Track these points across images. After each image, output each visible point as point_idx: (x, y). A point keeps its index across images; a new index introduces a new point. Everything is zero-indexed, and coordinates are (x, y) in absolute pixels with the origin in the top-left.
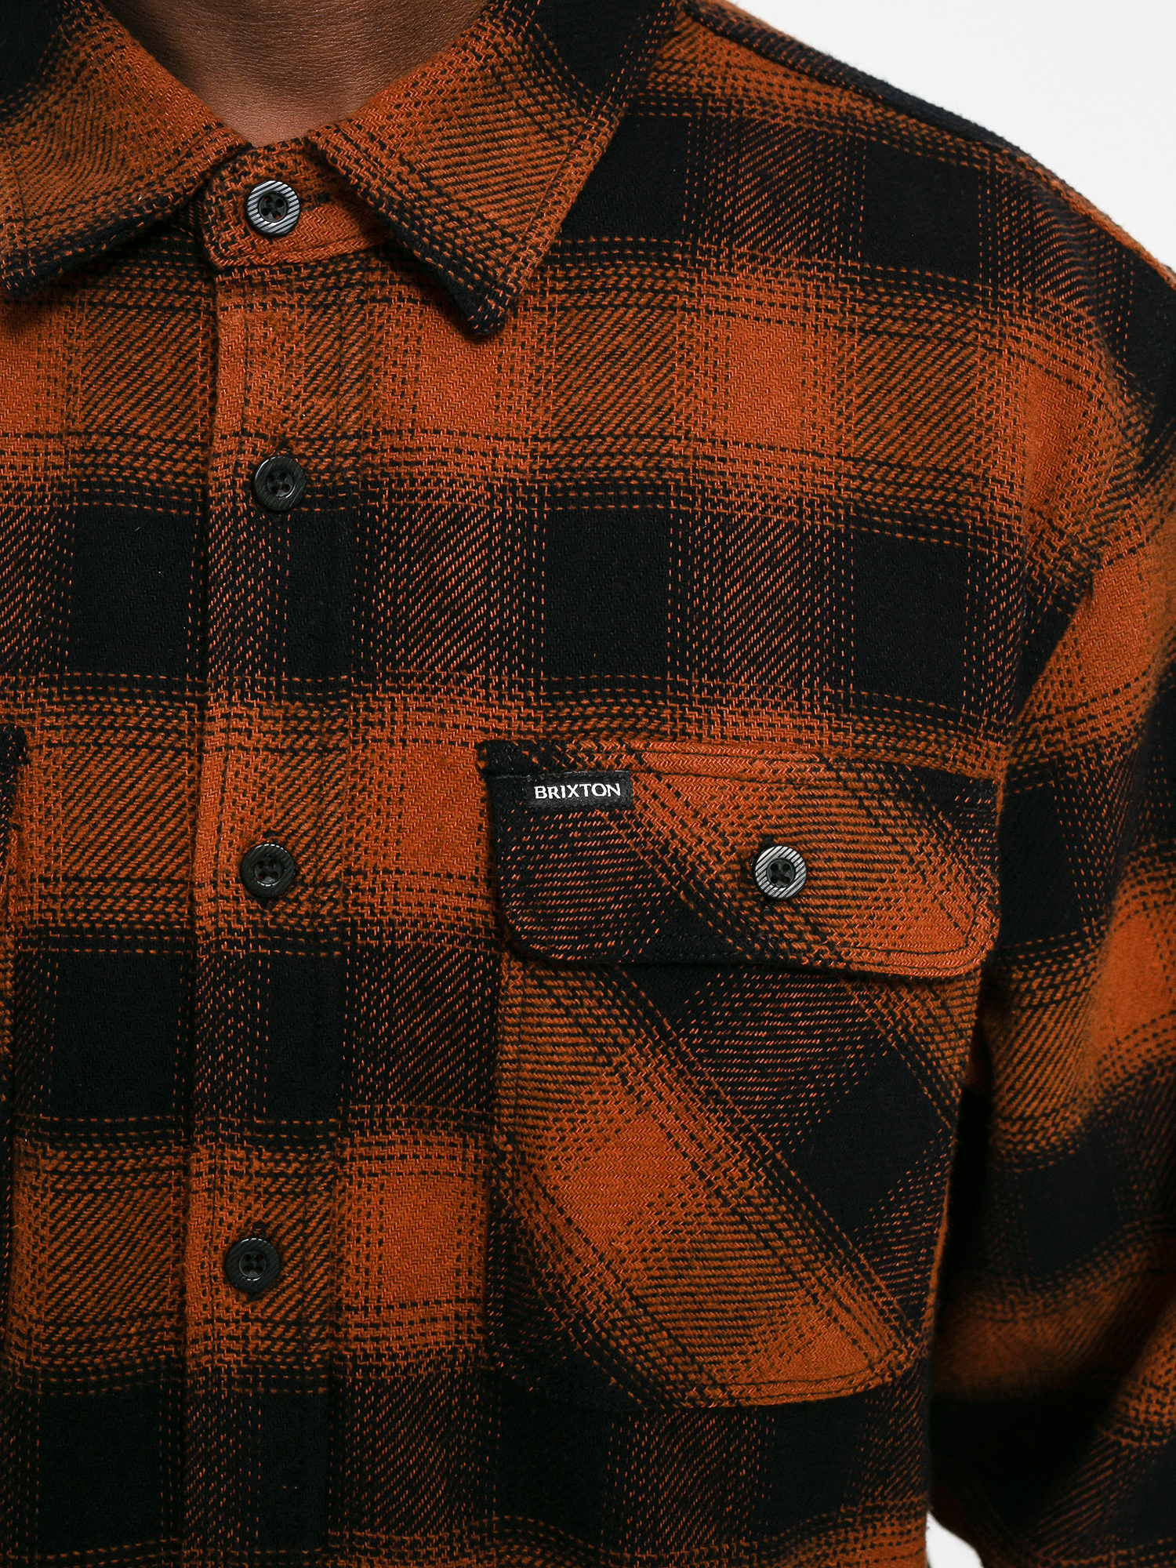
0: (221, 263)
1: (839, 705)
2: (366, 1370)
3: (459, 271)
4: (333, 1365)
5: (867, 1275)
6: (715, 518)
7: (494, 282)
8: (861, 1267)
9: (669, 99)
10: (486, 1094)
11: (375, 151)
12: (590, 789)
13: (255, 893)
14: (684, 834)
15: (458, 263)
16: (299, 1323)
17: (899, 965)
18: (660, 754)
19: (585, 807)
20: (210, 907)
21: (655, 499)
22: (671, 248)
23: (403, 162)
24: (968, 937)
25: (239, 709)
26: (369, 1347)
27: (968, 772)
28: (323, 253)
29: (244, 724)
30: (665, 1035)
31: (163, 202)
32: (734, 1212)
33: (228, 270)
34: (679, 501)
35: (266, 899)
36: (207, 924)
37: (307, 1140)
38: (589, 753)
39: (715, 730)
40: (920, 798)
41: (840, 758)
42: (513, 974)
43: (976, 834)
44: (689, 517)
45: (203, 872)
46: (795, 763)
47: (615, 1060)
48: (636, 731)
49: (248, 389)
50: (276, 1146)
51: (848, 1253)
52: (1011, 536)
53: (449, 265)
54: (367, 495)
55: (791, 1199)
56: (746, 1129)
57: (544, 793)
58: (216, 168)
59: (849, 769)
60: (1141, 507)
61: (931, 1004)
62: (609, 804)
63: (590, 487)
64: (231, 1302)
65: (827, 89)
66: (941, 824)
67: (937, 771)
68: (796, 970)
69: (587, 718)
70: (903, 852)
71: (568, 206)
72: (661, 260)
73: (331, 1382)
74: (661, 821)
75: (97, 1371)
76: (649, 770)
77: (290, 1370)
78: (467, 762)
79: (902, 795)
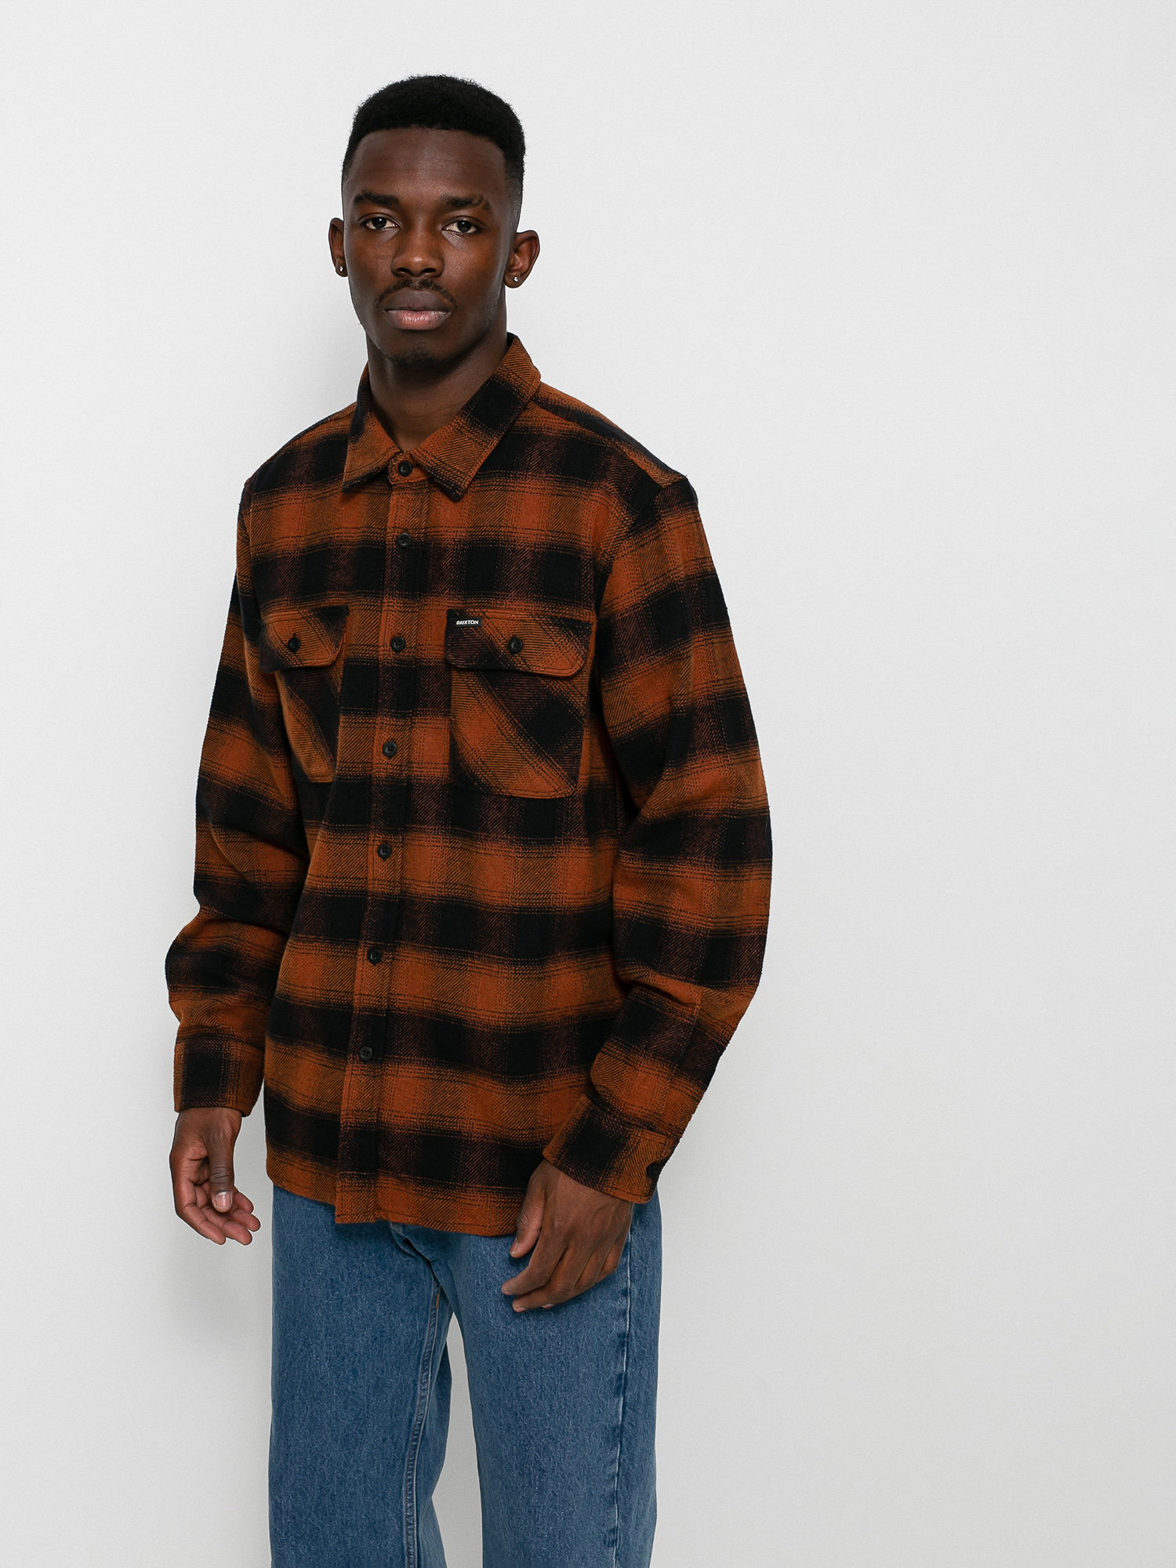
0: (392, 483)
1: (538, 599)
2: (418, 779)
3: (447, 484)
4: (409, 778)
5: (553, 764)
6: (511, 548)
7: (457, 486)
8: (551, 761)
9: (521, 428)
10: (448, 704)
11: (425, 454)
12: (470, 622)
13: (393, 649)
14: (493, 635)
15: (448, 482)
16: (401, 765)
17: (549, 672)
18: (490, 613)
19: (468, 626)
20: (382, 653)
21: (496, 543)
22: (509, 474)
23: (432, 456)
24: (573, 665)
25: (391, 600)
26: (419, 773)
27: (581, 619)
28: (418, 480)
29: (392, 604)
30: (489, 690)
31: (378, 468)
32: (507, 740)
33: (395, 485)
34: (502, 544)
35: (397, 651)
36: (381, 657)
37: (404, 716)
38: (472, 612)
39: (504, 607)
40: (562, 626)
41: (536, 614)
42: (455, 674)
43: (582, 637)
44: (504, 548)
45: (381, 644)
46: (523, 615)
47: (477, 696)
48: (484, 607)
49: (396, 515)
50: (397, 717)
51: (546, 756)
52: (587, 552)
53: (444, 482)
54: (429, 544)
55: (524, 737)
56: (510, 716)
57: (458, 623)
58: (392, 458)
59: (539, 617)
60: (626, 544)
61: (569, 686)
62: (474, 626)
63: (480, 540)
64: (385, 759)
65: (569, 423)
66: (570, 634)
67: (571, 619)
68: (519, 672)
69: (472, 603)
70: (553, 641)
71: (481, 464)
72: (506, 477)
73: (408, 783)
74: (488, 631)
75: (350, 776)
76: (487, 617)
77: (398, 778)
78: (444, 614)
79: (555, 625)
